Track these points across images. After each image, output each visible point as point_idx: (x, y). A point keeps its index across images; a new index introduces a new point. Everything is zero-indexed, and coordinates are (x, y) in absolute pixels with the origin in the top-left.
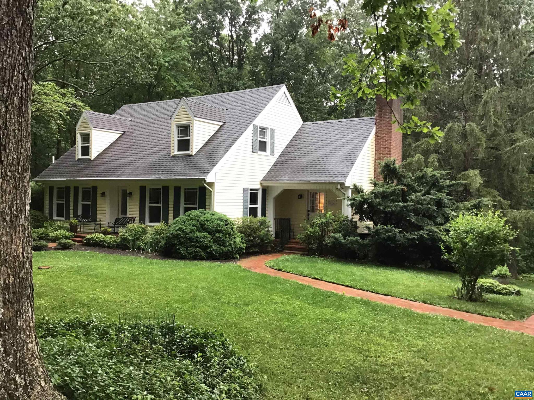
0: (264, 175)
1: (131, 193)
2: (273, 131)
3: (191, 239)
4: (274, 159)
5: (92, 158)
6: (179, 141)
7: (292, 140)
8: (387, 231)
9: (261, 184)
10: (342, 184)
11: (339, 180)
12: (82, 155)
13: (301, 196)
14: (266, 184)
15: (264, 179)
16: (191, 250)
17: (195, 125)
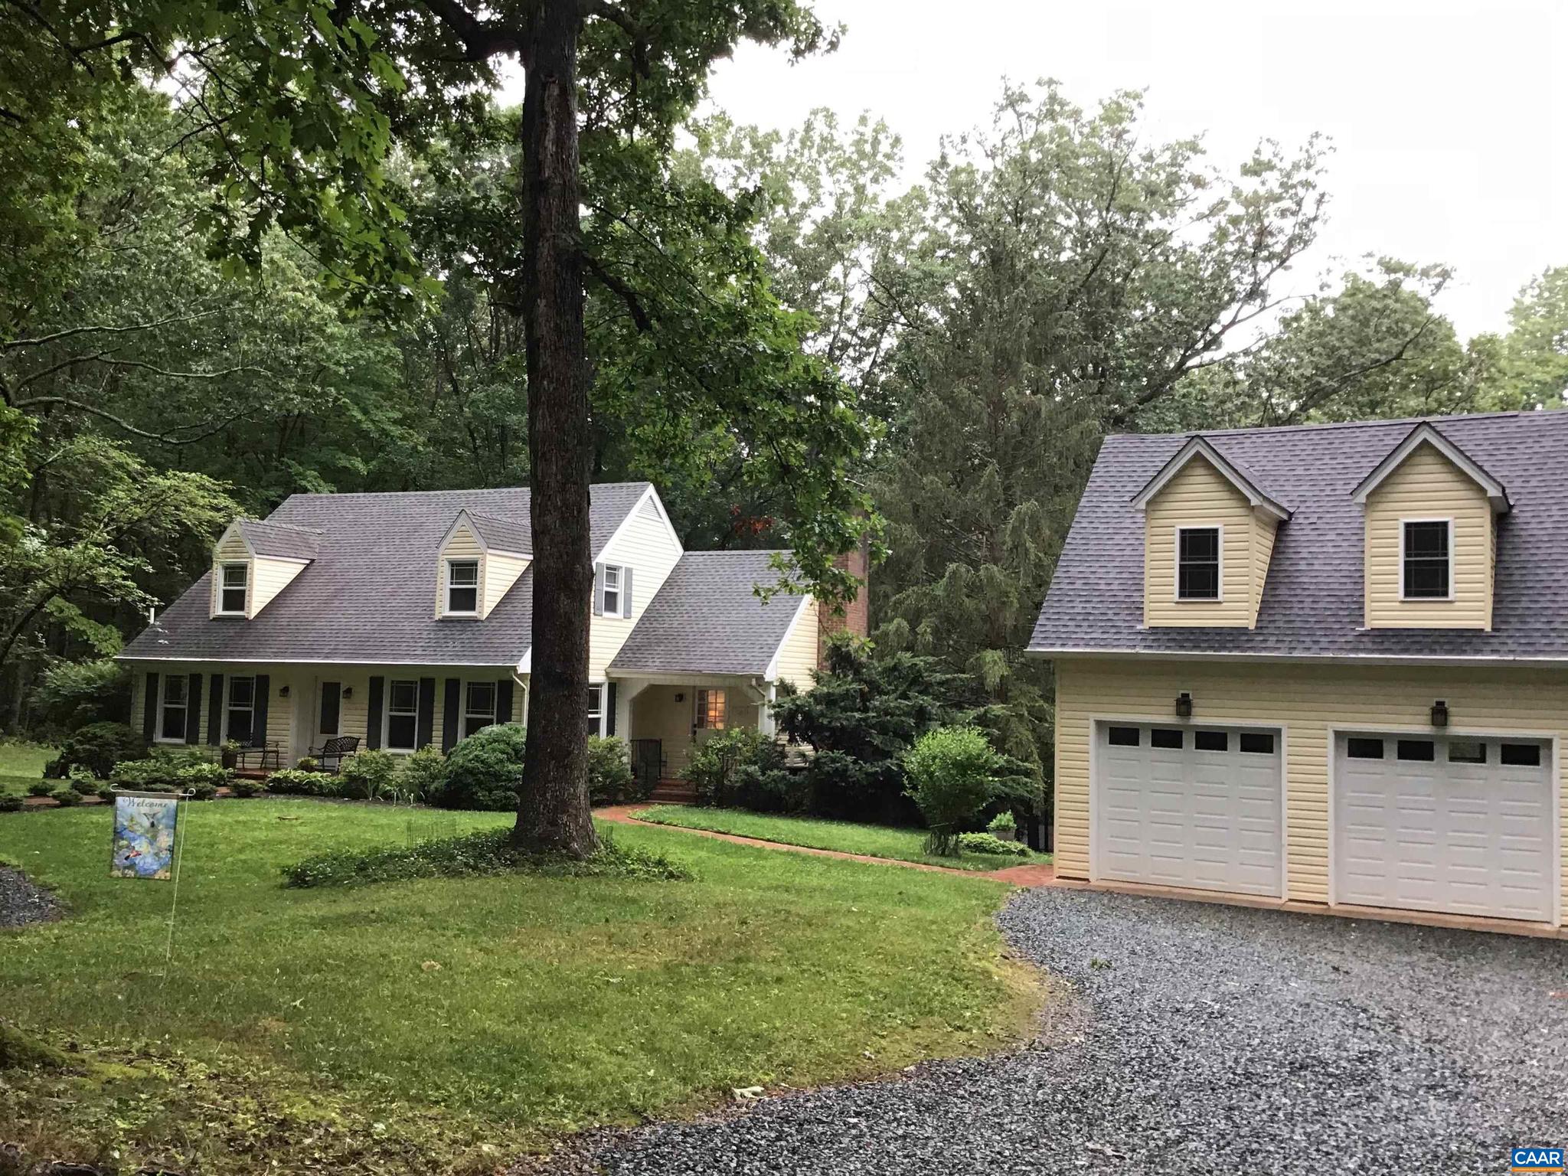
0: (613, 657)
1: (349, 691)
2: (629, 571)
3: (497, 776)
4: (631, 624)
5: (252, 616)
6: (452, 590)
7: (663, 588)
8: (833, 761)
9: (607, 674)
10: (760, 678)
11: (754, 671)
12: (225, 608)
13: (680, 697)
14: (617, 673)
15: (614, 664)
16: (498, 794)
17: (488, 563)
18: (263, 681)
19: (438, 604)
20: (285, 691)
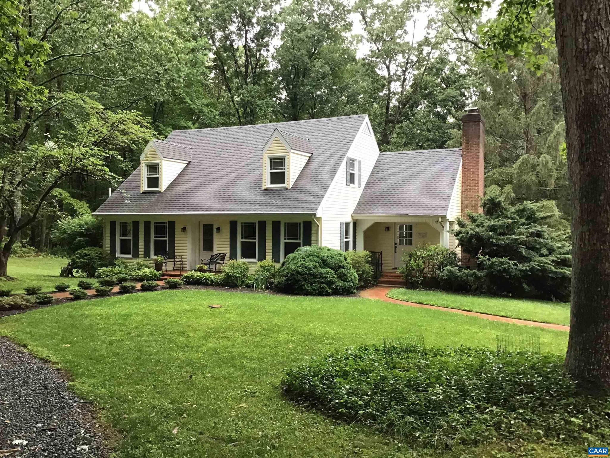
0: (354, 208)
1: (218, 229)
2: (359, 162)
3: (315, 276)
4: (360, 191)
5: (163, 191)
6: (271, 173)
7: (373, 172)
8: (502, 263)
9: (352, 217)
10: (444, 218)
11: (440, 213)
12: (148, 187)
13: (388, 229)
14: (358, 217)
15: (355, 212)
16: (316, 286)
17: (291, 158)
18: (172, 224)
19: (264, 181)
20: (184, 229)
